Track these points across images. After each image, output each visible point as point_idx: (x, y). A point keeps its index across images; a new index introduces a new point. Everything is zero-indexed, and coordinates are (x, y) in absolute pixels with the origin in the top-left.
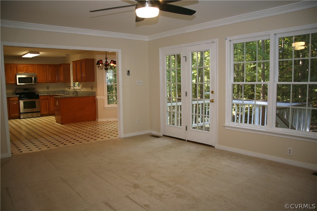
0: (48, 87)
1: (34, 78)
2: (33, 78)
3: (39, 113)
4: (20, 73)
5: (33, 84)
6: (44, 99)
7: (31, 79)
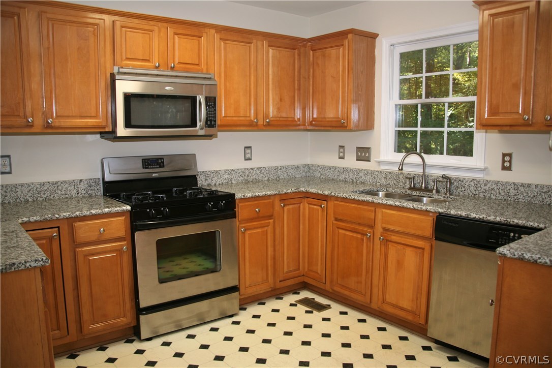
0: (250, 147)
1: (208, 99)
2: (201, 98)
3: (236, 294)
4: (134, 67)
5: (201, 132)
6: (258, 217)
7: (188, 104)
